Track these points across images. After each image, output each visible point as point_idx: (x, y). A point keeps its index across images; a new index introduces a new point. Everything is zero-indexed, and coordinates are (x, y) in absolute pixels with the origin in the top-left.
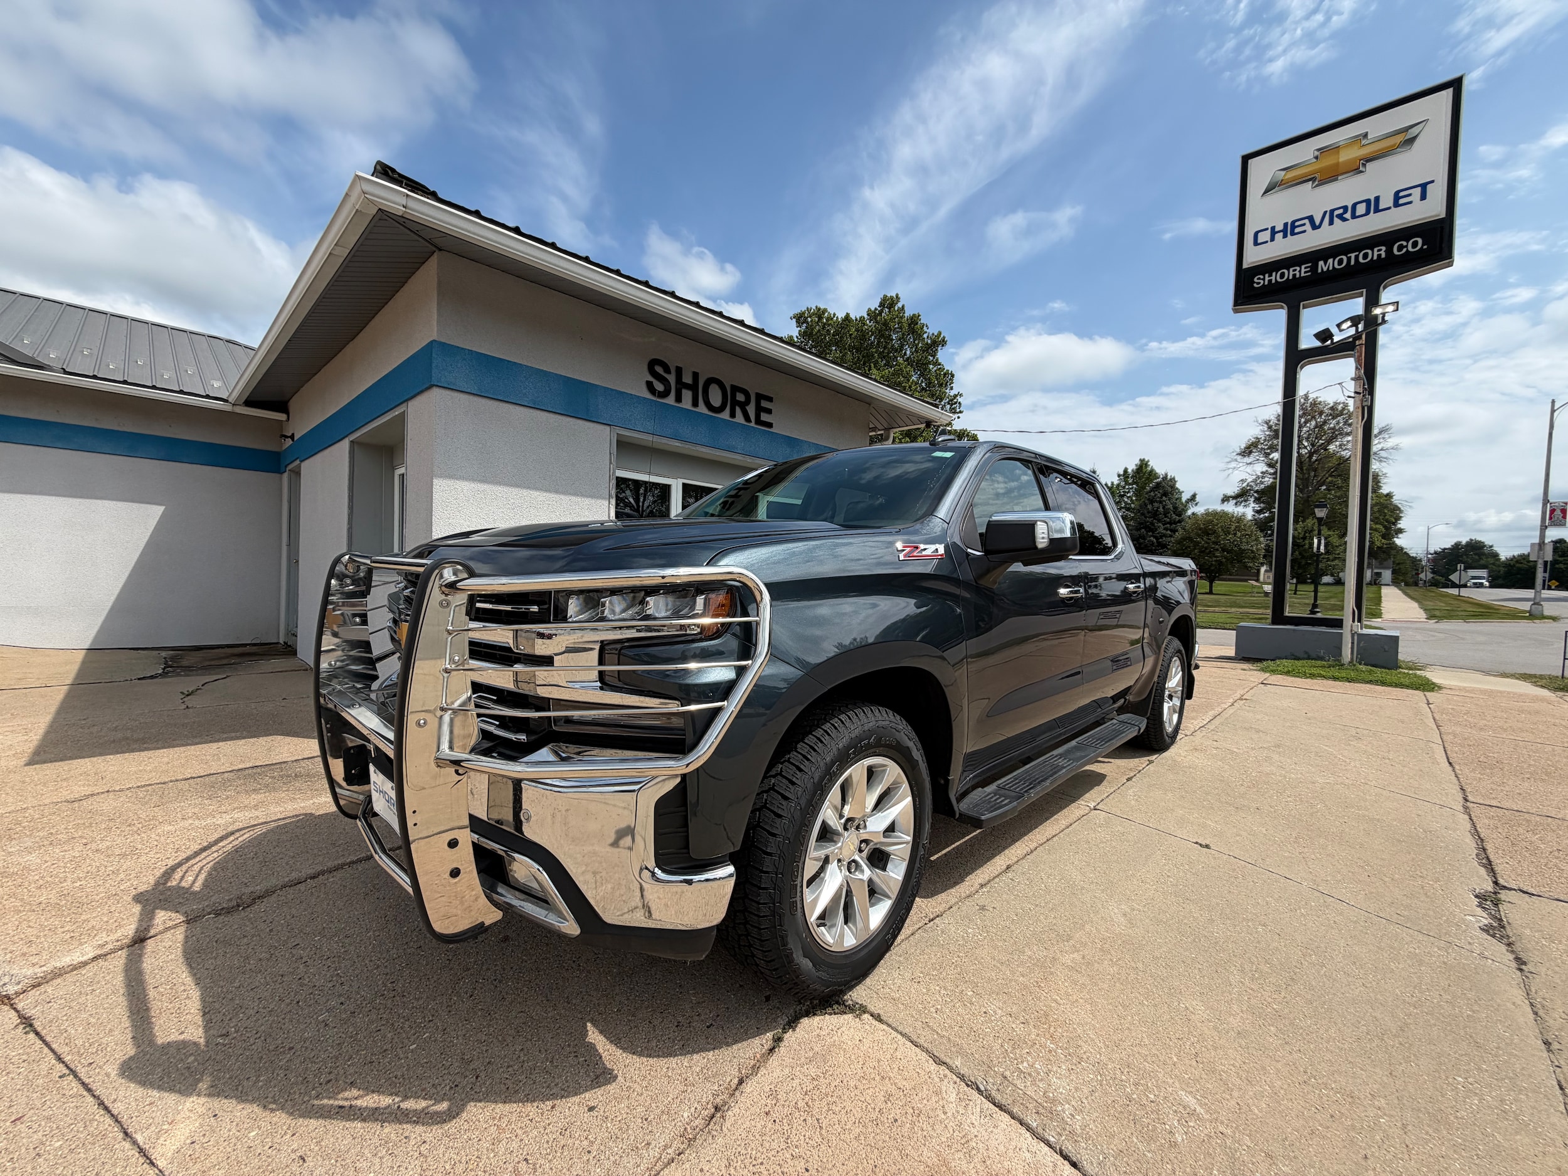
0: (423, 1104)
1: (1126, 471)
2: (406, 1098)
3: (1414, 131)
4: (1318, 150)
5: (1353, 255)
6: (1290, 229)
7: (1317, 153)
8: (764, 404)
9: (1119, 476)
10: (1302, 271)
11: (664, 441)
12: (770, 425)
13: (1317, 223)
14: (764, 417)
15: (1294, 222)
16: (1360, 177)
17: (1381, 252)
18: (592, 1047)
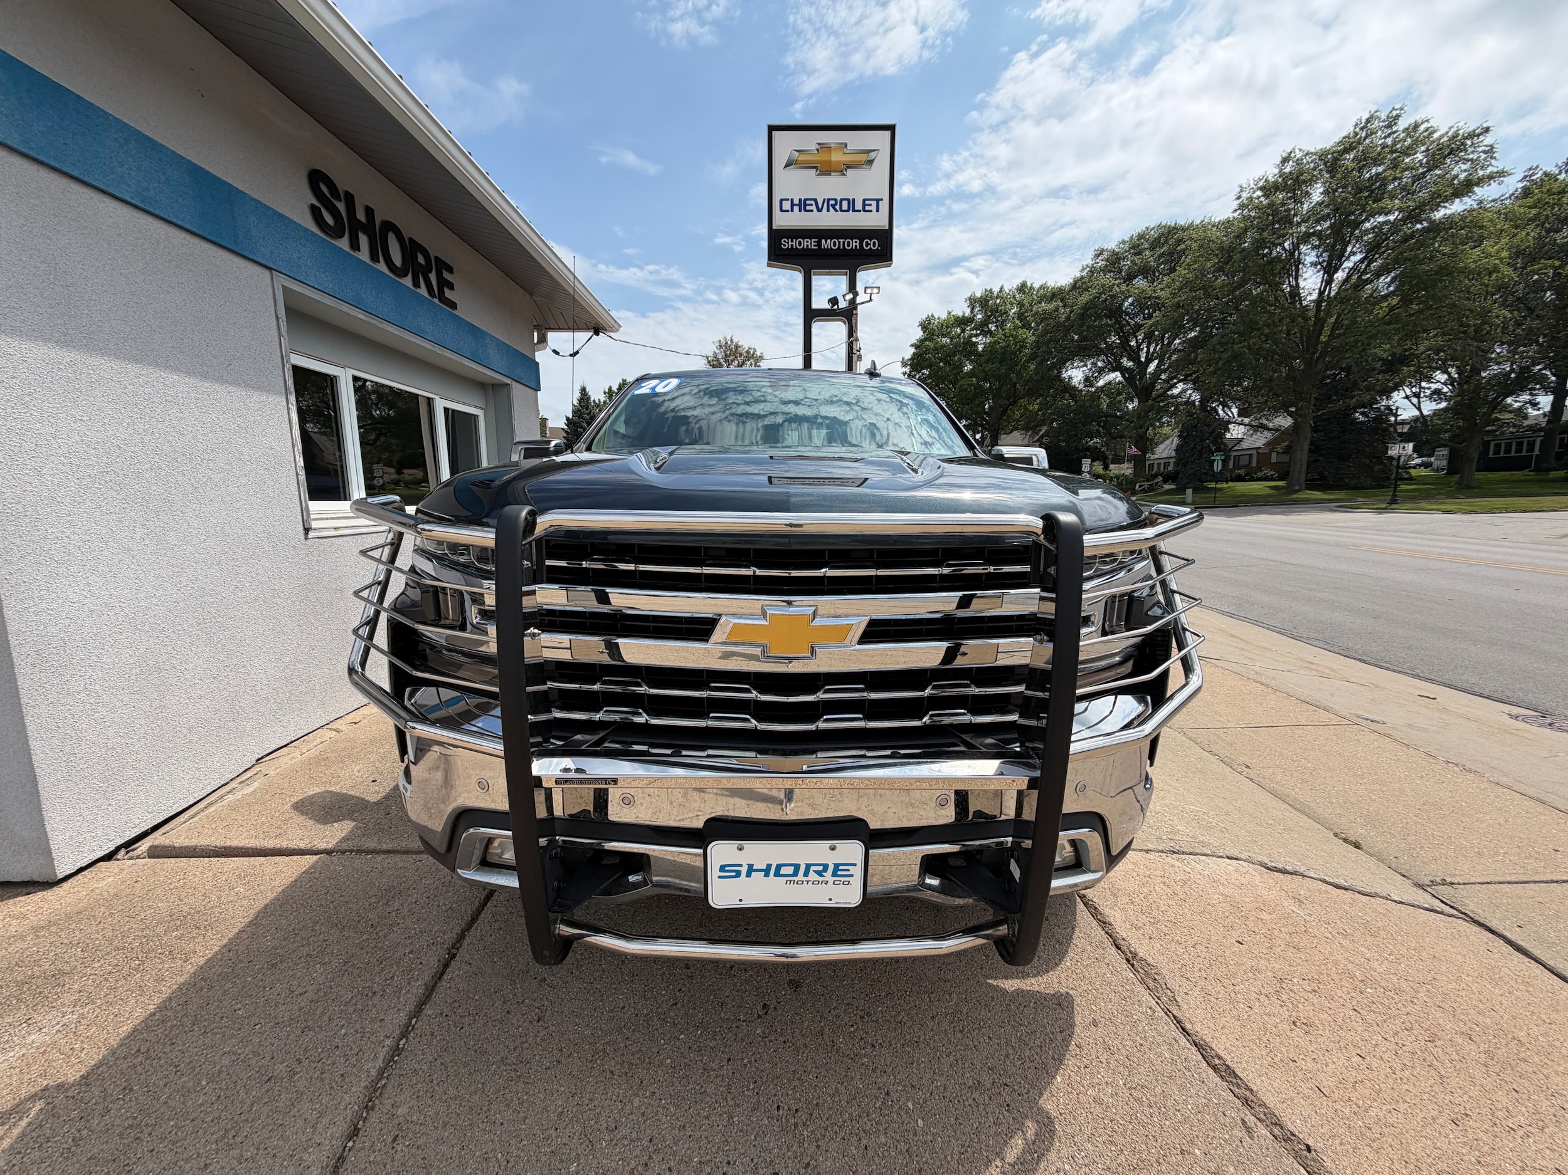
0: (1019, 1142)
1: (610, 389)
2: (1000, 1154)
3: (872, 155)
4: (819, 144)
5: (842, 241)
6: (803, 205)
7: (818, 147)
8: (446, 275)
9: (605, 393)
10: (810, 244)
11: (345, 308)
12: (453, 305)
13: (820, 207)
14: (448, 293)
15: (806, 200)
16: (842, 179)
17: (855, 244)
18: (1020, 993)
